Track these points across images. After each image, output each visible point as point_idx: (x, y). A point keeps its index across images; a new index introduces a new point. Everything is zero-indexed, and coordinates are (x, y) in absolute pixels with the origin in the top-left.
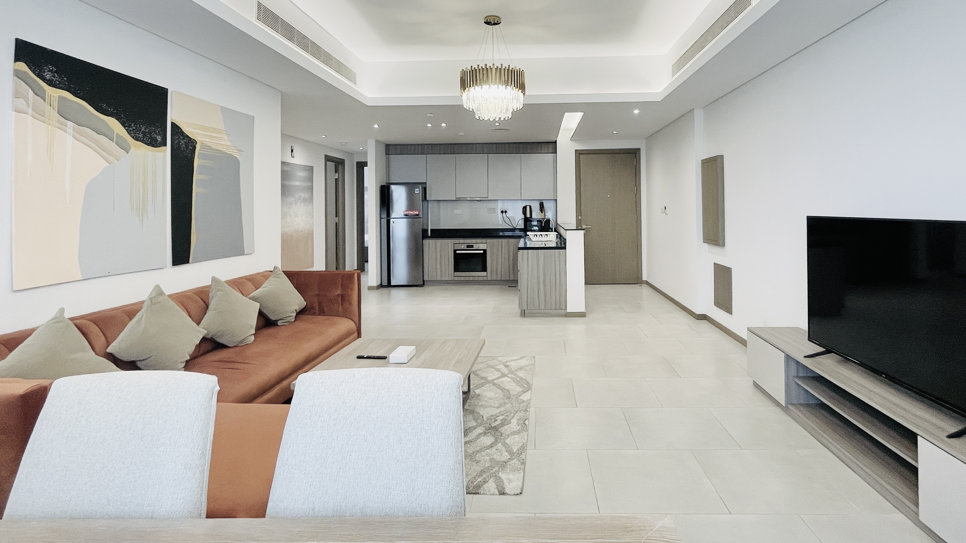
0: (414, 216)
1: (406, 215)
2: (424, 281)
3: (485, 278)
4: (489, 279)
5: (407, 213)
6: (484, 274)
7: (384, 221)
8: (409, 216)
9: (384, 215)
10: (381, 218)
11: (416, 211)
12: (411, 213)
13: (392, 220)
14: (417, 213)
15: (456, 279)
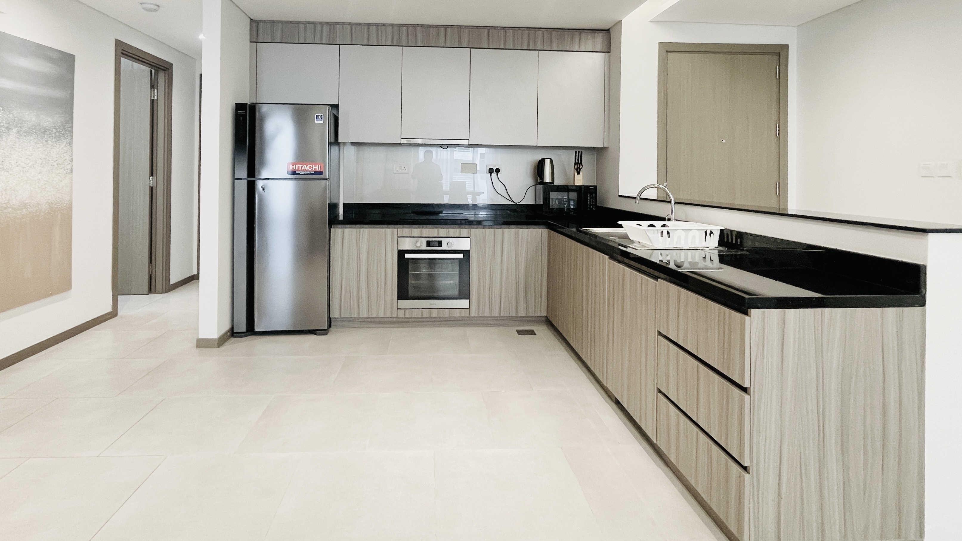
0: (311, 174)
1: (294, 173)
2: (330, 320)
3: (465, 314)
4: (473, 315)
5: (295, 168)
6: (464, 303)
7: (242, 187)
8: (299, 174)
9: (243, 173)
10: (234, 179)
11: (314, 162)
12: (305, 167)
13: (260, 184)
14: (318, 168)
15: (401, 314)
